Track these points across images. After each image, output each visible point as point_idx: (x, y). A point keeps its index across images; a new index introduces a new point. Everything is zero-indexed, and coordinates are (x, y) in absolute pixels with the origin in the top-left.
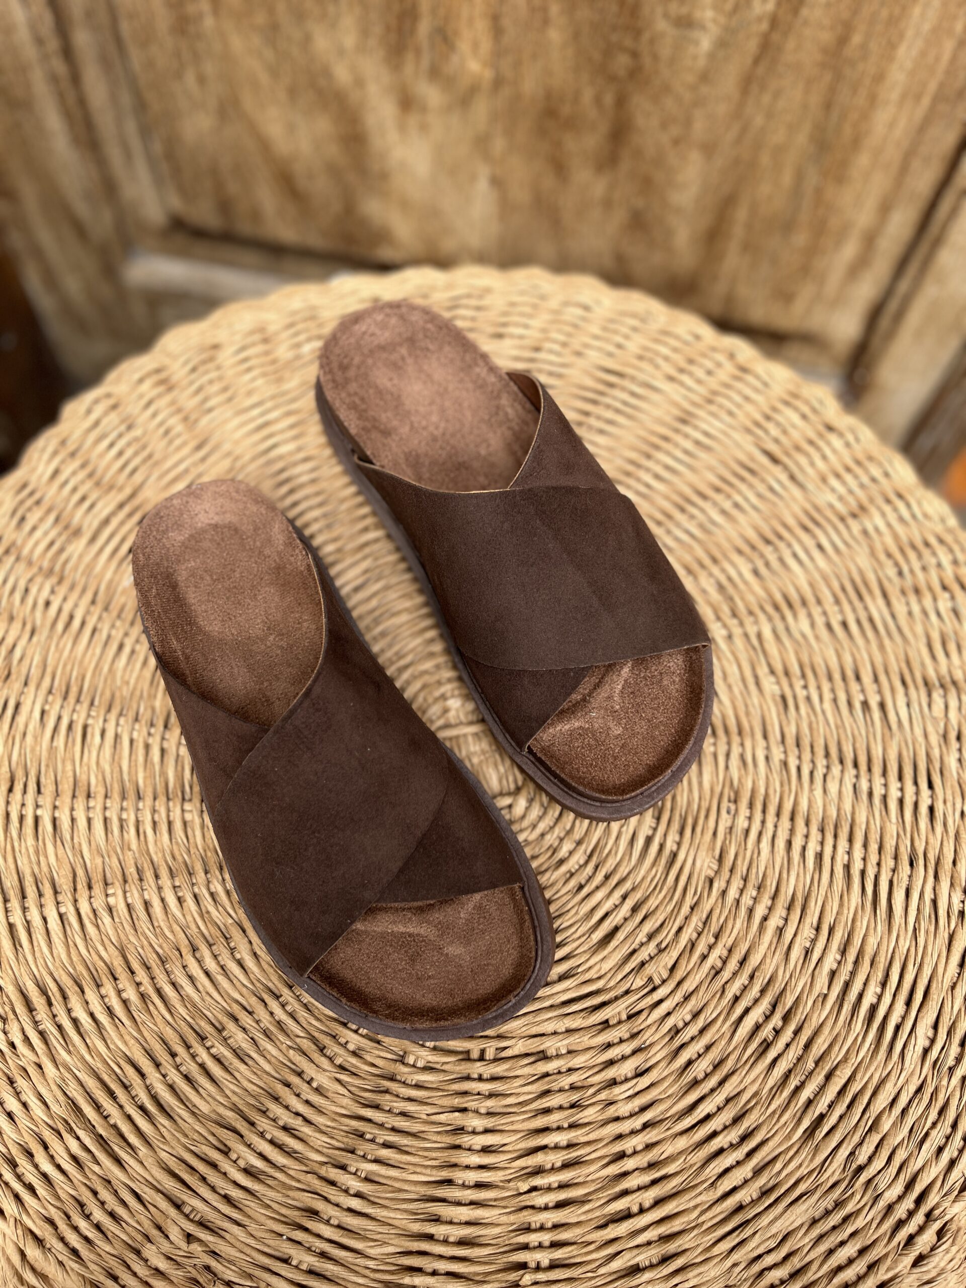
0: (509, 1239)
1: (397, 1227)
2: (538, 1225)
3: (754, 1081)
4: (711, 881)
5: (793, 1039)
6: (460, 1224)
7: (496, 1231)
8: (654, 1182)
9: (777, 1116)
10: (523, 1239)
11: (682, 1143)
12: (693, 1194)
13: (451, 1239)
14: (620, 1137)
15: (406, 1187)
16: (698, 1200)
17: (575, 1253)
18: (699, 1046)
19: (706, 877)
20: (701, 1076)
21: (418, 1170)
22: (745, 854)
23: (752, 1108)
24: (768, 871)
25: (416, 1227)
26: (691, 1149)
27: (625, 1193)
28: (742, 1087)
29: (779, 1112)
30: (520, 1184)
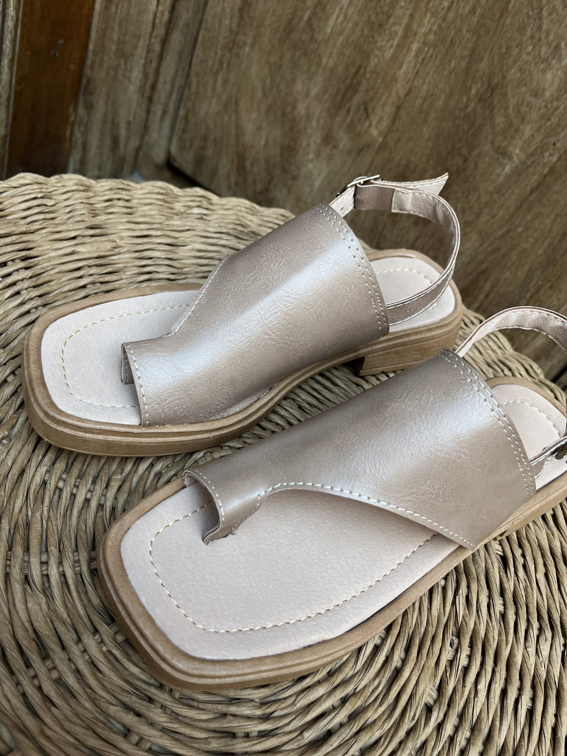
4: (429, 709)
19: (426, 704)
22: (463, 692)
24: (483, 714)
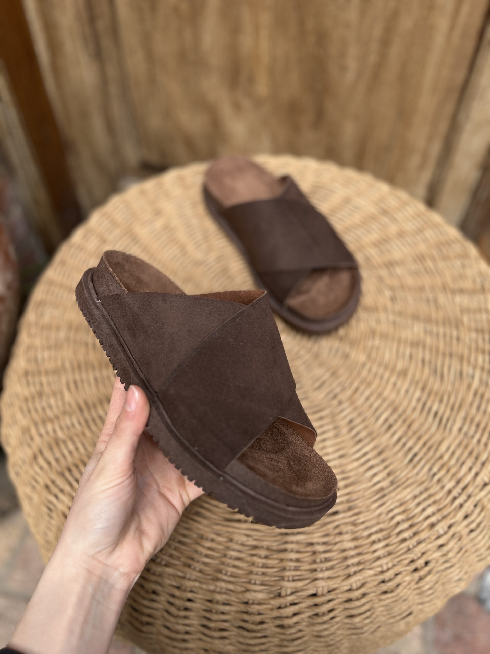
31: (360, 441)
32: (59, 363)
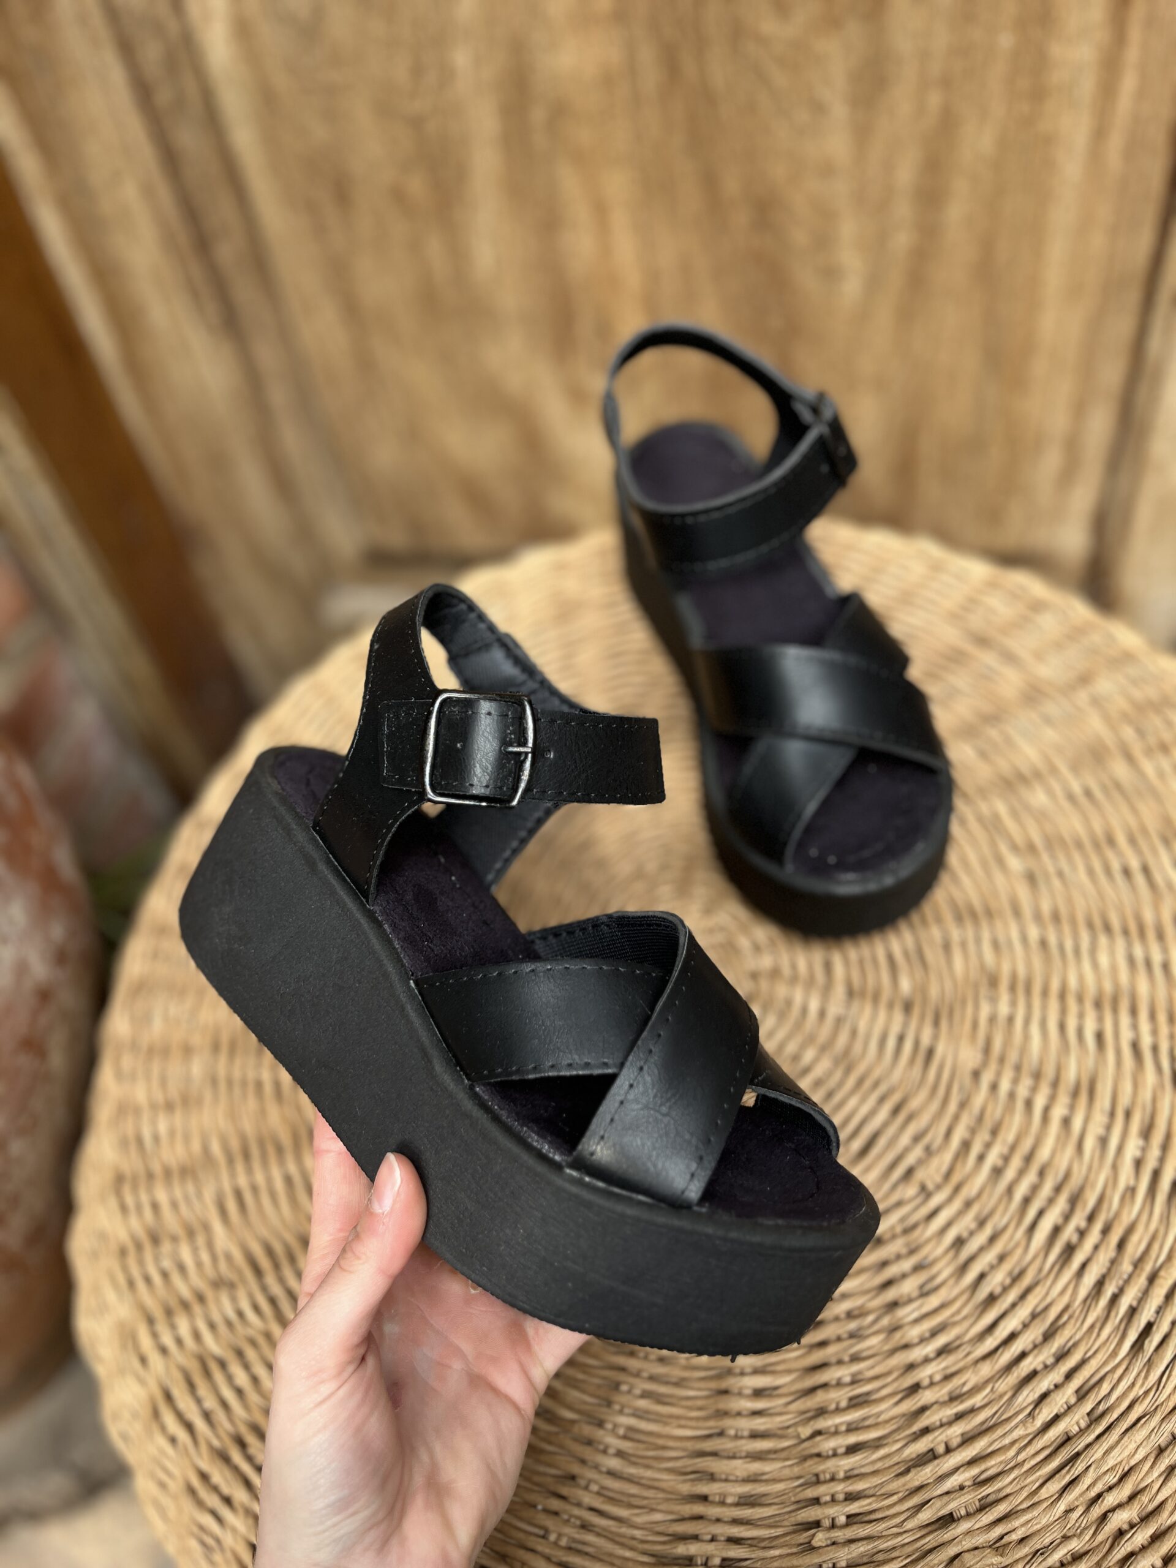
0: (795, 1495)
1: (663, 1490)
2: (828, 1476)
3: (1063, 1292)
4: (976, 1075)
5: (1102, 1241)
6: (736, 1481)
7: (780, 1487)
8: (959, 1417)
9: (1096, 1330)
10: (810, 1493)
11: (986, 1369)
12: (1008, 1427)
13: (729, 1500)
14: (911, 1367)
15: (671, 1443)
16: (1016, 1434)
17: (875, 1506)
18: (990, 1257)
20: (998, 1290)
21: (683, 1422)
23: (1065, 1324)
25: (686, 1488)
26: (998, 1376)
27: (926, 1431)
28: (1048, 1300)
29: (1098, 1326)
30: (800, 1429)
31: (992, 1299)
32: (196, 1146)
